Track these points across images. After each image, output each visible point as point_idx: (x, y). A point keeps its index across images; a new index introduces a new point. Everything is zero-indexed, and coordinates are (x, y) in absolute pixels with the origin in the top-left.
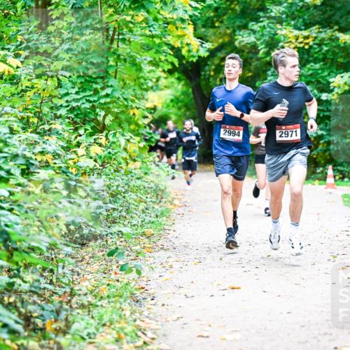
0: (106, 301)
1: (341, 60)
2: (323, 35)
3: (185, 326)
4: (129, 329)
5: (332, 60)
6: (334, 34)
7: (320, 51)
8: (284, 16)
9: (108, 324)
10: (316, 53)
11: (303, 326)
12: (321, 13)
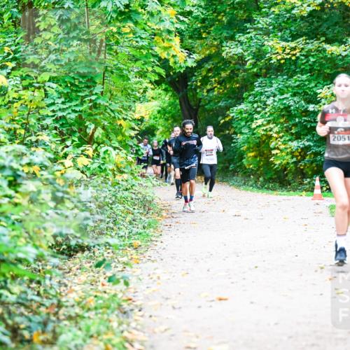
0: (93, 312)
1: (328, 71)
2: (310, 47)
3: (173, 338)
4: (116, 340)
5: (319, 71)
6: (321, 45)
7: (307, 62)
8: (271, 27)
9: (95, 335)
10: (303, 64)
11: (290, 337)
12: (308, 24)
